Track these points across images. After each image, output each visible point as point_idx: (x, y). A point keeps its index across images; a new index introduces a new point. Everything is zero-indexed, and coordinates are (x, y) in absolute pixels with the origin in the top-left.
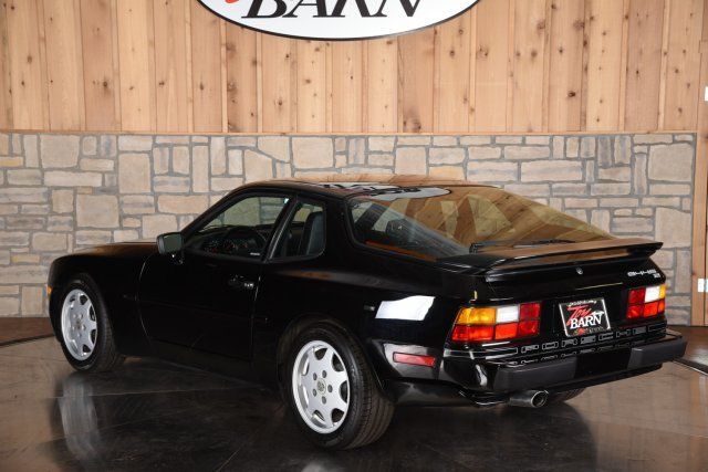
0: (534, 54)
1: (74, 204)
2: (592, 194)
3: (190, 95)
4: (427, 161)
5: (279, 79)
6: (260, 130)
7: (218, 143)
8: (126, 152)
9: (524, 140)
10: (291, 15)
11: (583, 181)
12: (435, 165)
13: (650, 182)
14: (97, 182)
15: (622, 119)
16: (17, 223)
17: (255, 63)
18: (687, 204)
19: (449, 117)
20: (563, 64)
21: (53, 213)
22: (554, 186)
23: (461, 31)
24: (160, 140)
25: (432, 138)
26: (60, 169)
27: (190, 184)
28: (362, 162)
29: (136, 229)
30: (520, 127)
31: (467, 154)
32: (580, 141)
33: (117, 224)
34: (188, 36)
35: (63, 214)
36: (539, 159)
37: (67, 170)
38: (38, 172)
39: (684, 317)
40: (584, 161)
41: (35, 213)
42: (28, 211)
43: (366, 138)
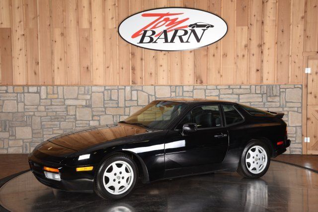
0: (243, 56)
1: (76, 111)
2: (266, 106)
3: (118, 71)
4: (205, 94)
5: (151, 66)
6: (144, 83)
8: (95, 92)
9: (240, 87)
10: (155, 42)
11: (262, 102)
12: (208, 96)
13: (286, 102)
14: (84, 103)
15: (276, 80)
16: (56, 118)
17: (142, 59)
18: (300, 110)
19: (213, 79)
20: (254, 59)
21: (68, 115)
22: (252, 103)
23: (217, 48)
24: (107, 88)
25: (207, 86)
26: (71, 99)
27: (118, 103)
28: (181, 95)
29: (98, 120)
30: (239, 82)
31: (220, 92)
32: (261, 87)
33: (91, 119)
34: (118, 50)
35: (72, 115)
36: (246, 94)
37: (73, 99)
38: (63, 100)
39: (299, 151)
40: (262, 94)
41: (61, 115)
42: (59, 114)
43: (183, 86)
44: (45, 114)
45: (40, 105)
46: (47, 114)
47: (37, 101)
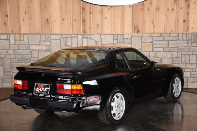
0: (173, 9)
1: (38, 54)
2: (191, 50)
3: (72, 23)
4: (141, 41)
5: (98, 18)
6: (92, 32)
7: (80, 37)
8: (53, 39)
9: (170, 35)
11: (188, 46)
12: (143, 42)
14: (45, 48)
16: (22, 60)
17: (90, 13)
19: (148, 28)
20: (182, 12)
21: (32, 57)
22: (179, 48)
23: (151, 3)
24: (63, 36)
25: (142, 34)
26: (34, 45)
28: (122, 41)
30: (168, 31)
31: (153, 39)
32: (187, 35)
34: (71, 5)
35: (35, 58)
36: (174, 40)
37: (36, 45)
38: (28, 46)
40: (188, 41)
41: (27, 57)
42: (25, 56)
43: (123, 35)
44: (14, 56)
45: (9, 49)
46: (15, 57)
47: (7, 47)
